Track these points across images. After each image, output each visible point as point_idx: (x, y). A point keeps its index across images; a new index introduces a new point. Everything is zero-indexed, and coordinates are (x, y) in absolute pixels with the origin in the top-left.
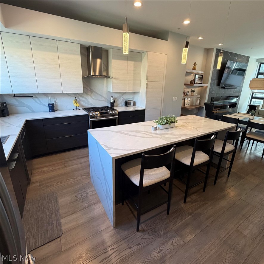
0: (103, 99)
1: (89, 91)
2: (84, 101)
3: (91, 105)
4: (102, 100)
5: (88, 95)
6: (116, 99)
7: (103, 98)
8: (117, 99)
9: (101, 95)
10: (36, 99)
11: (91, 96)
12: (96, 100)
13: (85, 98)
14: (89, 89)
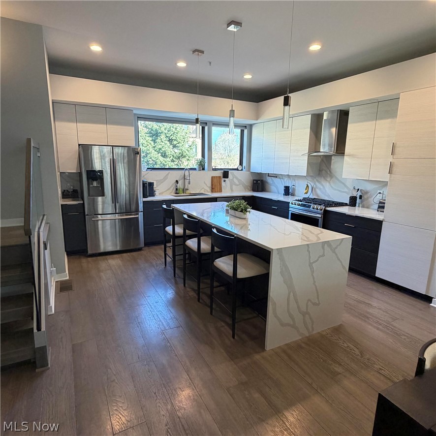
0: (346, 190)
1: (328, 176)
2: (320, 189)
3: (329, 196)
4: (343, 192)
5: (326, 180)
6: (367, 193)
7: (345, 188)
8: (369, 193)
9: (343, 184)
10: (282, 180)
11: (330, 183)
12: (335, 190)
13: (322, 185)
14: (329, 172)
